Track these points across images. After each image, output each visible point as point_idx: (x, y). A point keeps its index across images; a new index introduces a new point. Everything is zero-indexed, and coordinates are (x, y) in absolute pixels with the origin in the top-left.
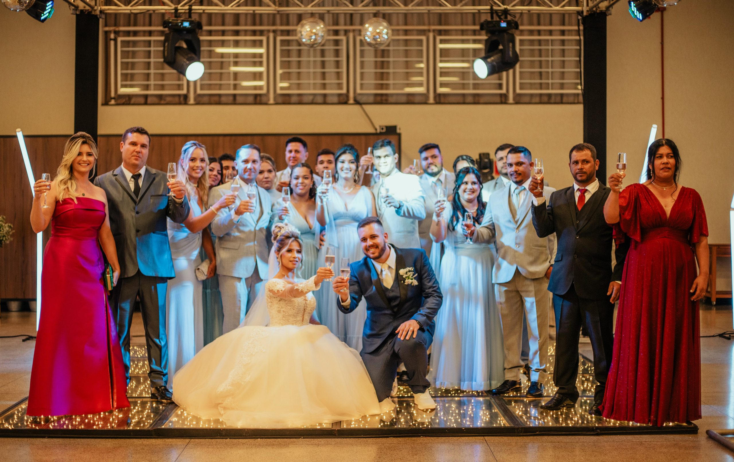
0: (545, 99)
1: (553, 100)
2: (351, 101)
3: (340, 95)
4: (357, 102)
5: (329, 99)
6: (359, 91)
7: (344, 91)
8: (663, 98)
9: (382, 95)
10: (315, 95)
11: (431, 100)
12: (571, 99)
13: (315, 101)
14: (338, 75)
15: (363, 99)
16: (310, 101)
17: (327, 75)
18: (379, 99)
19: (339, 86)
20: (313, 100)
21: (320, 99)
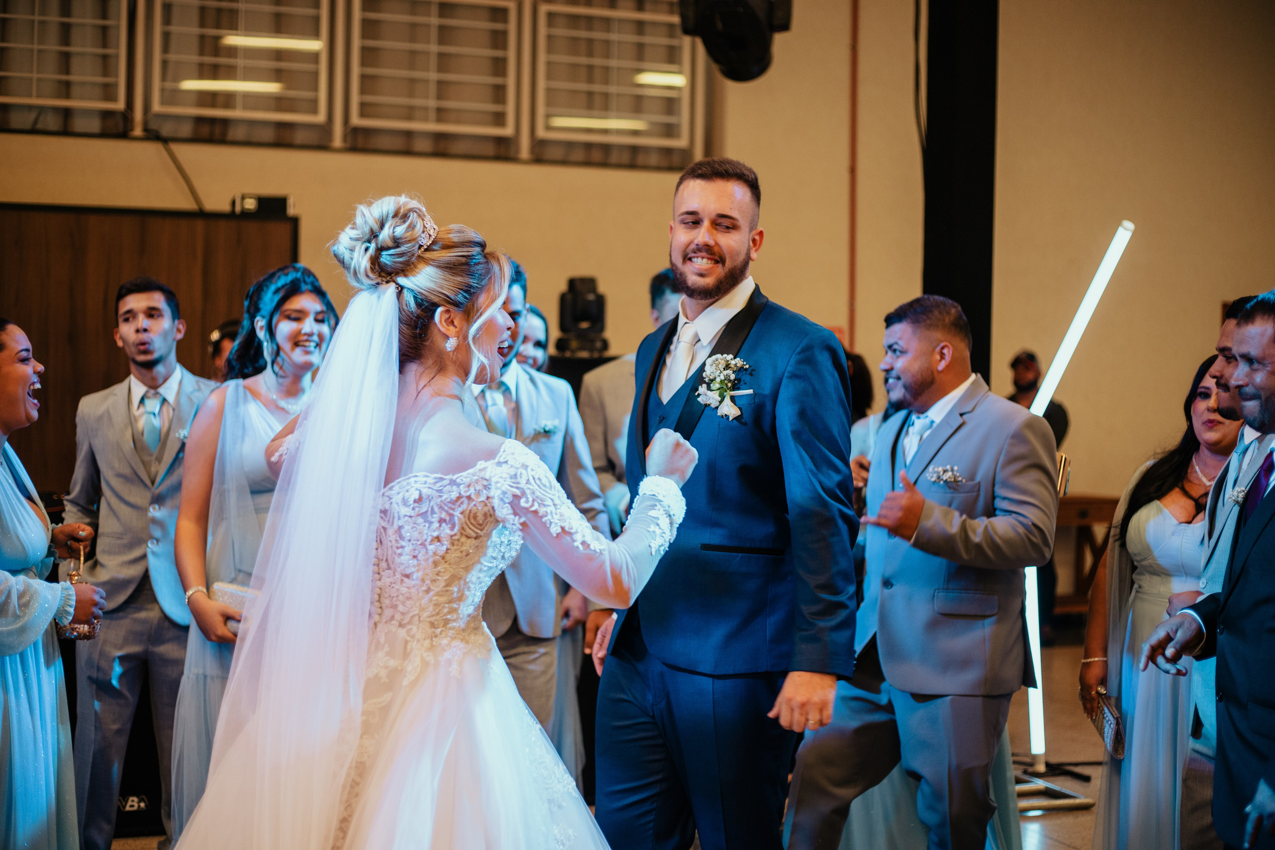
0: (597, 156)
1: (614, 158)
2: (138, 132)
3: (106, 115)
4: (152, 135)
5: (79, 125)
6: (157, 107)
7: (120, 105)
8: (853, 170)
9: (213, 121)
10: (41, 109)
11: (338, 142)
12: (654, 160)
13: (40, 126)
14: (106, 63)
15: (166, 130)
16: (28, 125)
17: (75, 63)
18: (205, 130)
19: (108, 93)
20: (36, 122)
21: (52, 122)
